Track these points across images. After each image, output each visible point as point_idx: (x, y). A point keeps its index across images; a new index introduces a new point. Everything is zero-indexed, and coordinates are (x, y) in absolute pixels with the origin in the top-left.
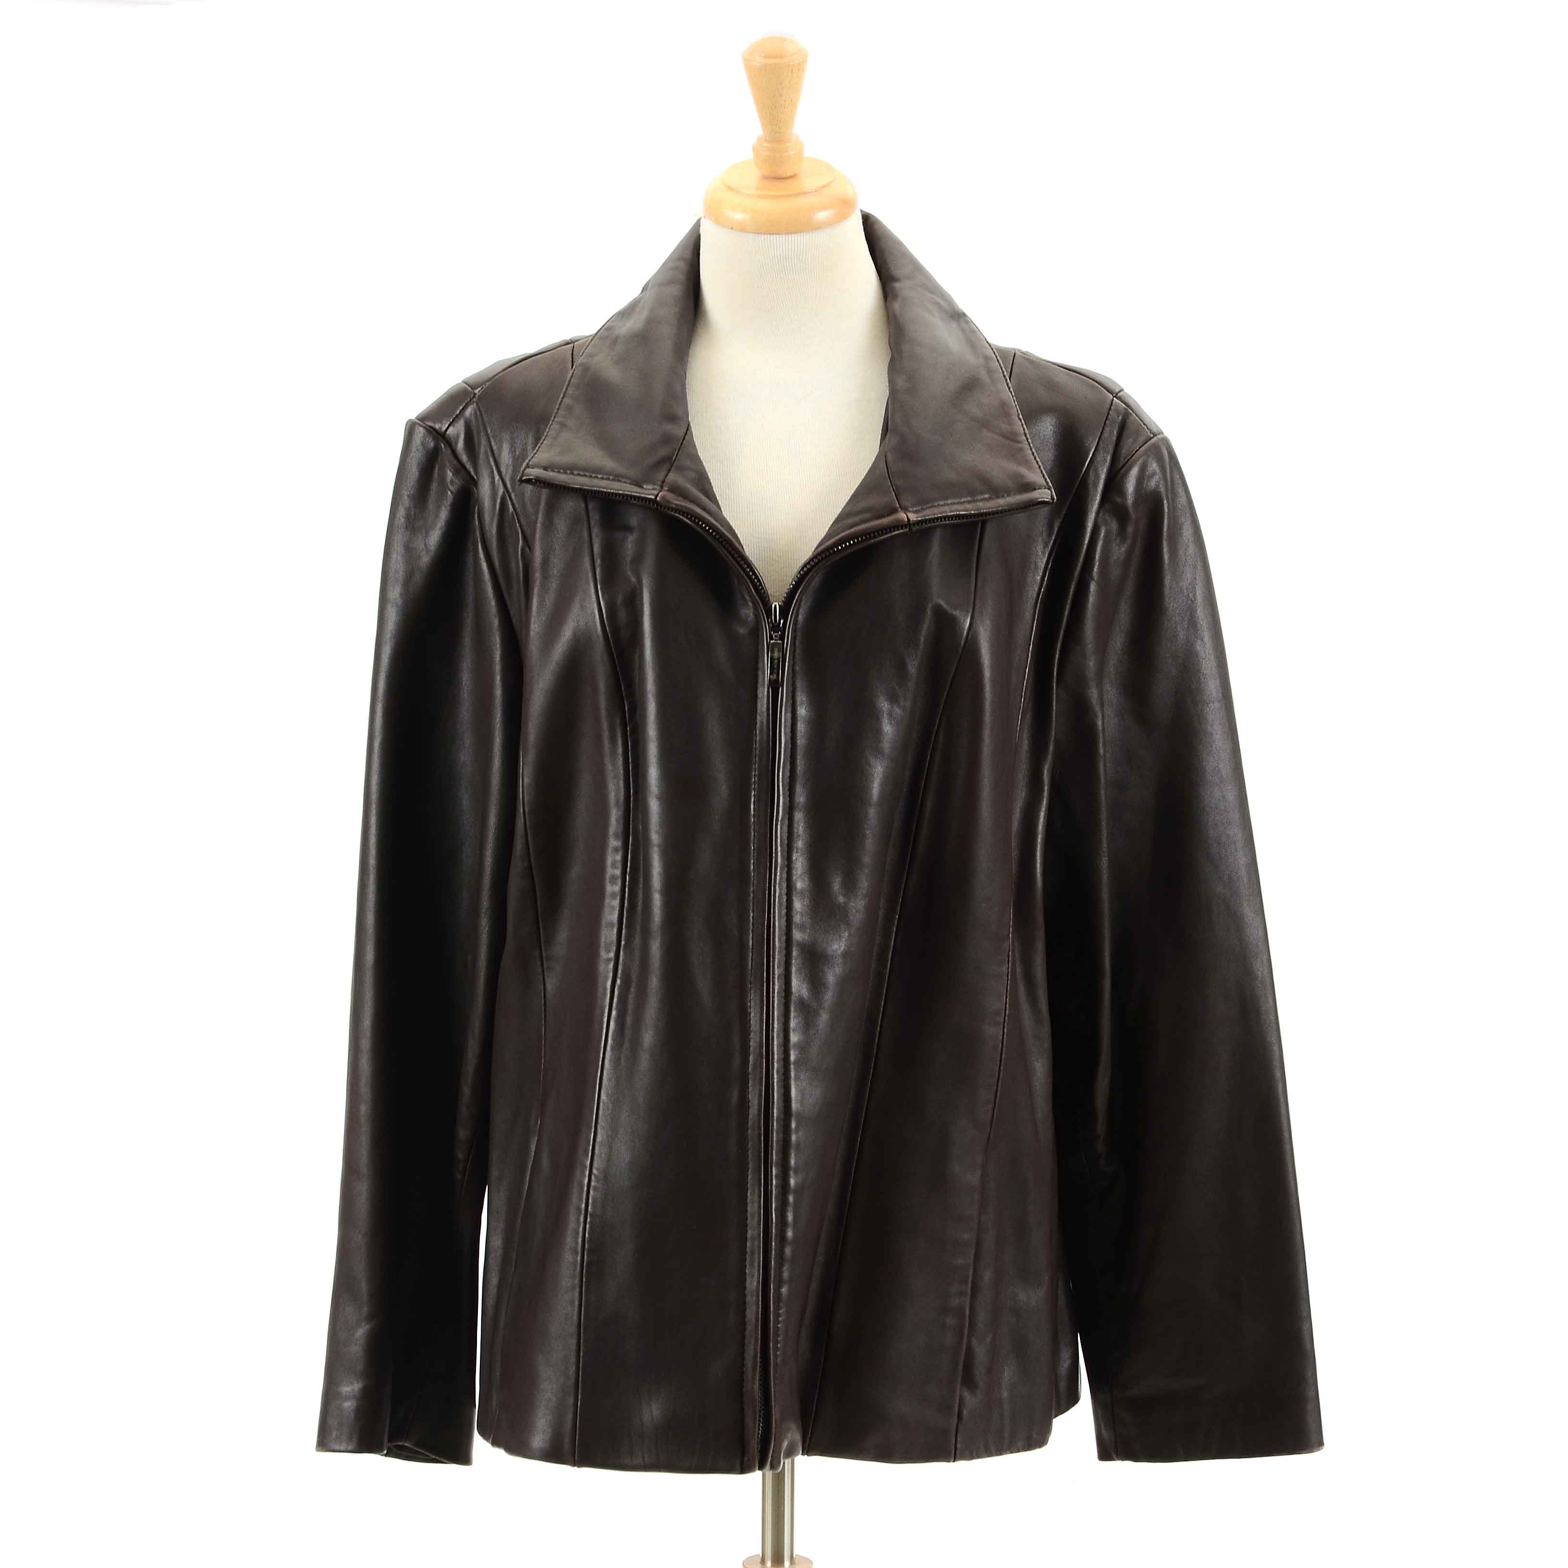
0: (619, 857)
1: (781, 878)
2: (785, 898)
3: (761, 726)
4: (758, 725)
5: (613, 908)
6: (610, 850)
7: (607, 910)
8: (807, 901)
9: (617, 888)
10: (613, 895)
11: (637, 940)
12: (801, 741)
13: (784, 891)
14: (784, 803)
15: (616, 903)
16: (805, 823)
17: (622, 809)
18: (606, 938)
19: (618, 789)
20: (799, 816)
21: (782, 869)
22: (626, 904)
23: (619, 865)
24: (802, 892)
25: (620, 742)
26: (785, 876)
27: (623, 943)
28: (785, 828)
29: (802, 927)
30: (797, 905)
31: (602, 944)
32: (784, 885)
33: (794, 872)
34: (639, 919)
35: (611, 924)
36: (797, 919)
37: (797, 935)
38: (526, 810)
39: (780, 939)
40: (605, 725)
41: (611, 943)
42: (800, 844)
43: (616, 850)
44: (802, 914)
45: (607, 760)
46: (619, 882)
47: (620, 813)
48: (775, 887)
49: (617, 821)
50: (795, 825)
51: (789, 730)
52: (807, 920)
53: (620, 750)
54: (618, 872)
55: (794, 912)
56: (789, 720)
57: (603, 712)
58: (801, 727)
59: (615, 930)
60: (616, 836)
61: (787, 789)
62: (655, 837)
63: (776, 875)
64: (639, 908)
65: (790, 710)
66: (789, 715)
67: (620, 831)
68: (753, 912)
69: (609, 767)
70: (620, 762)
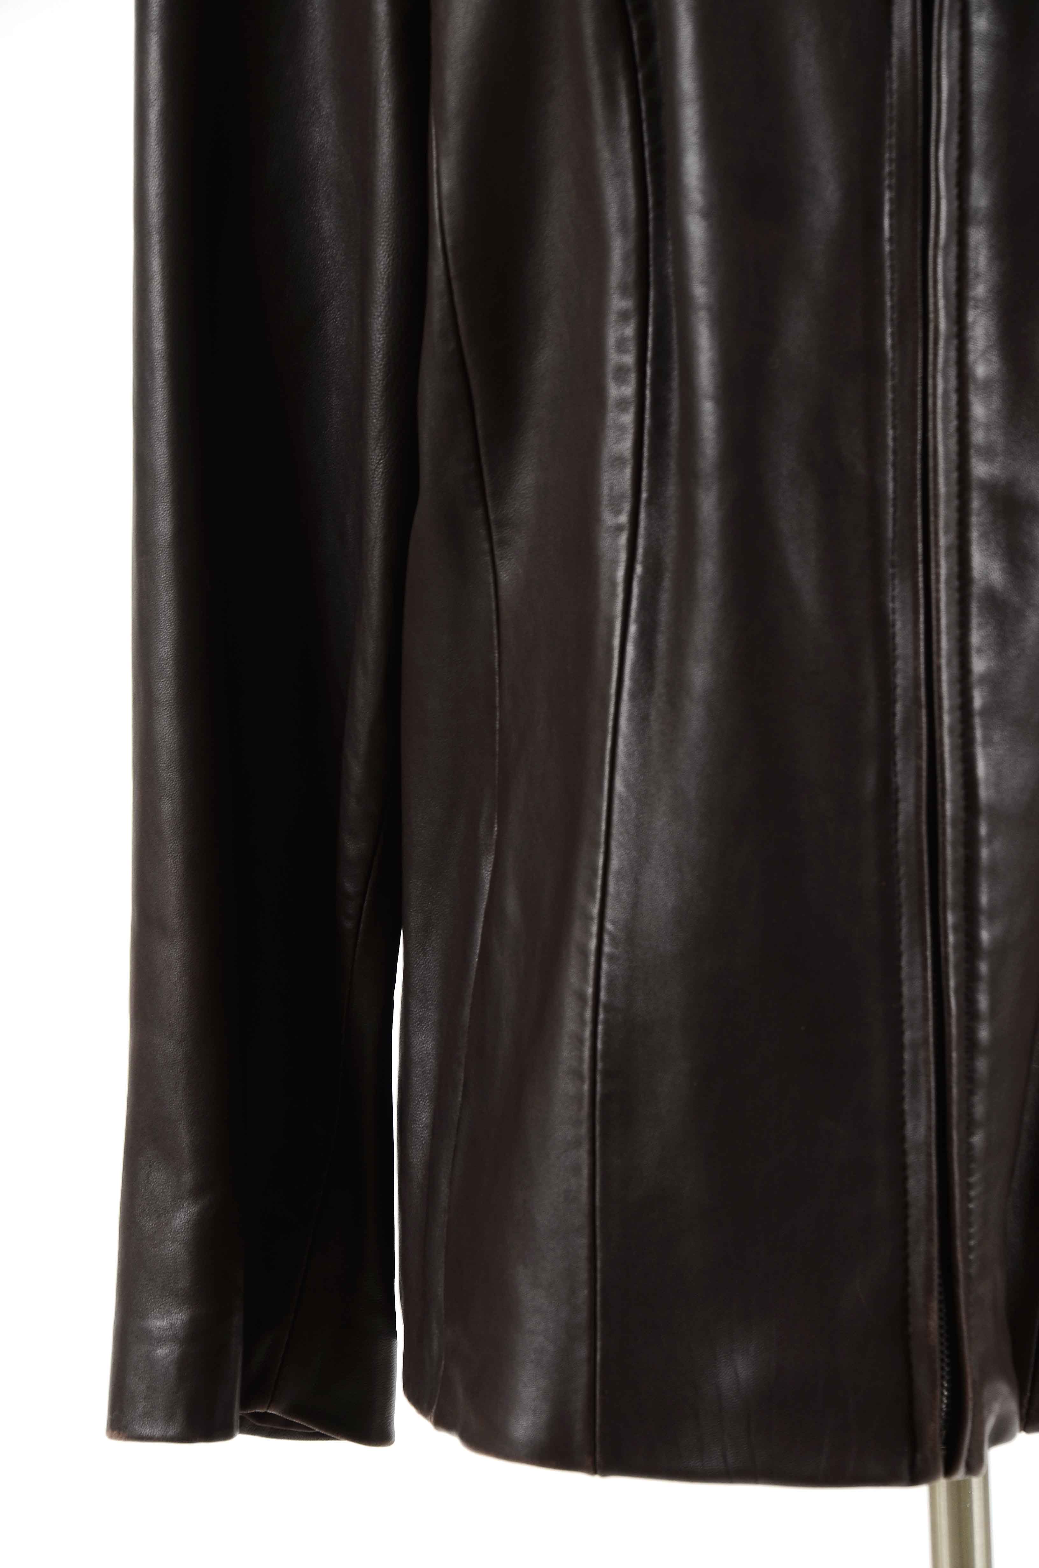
0: (630, 331)
1: (946, 361)
2: (954, 398)
3: (901, 59)
4: (895, 59)
5: (622, 429)
6: (612, 318)
7: (611, 435)
8: (996, 402)
9: (629, 390)
10: (622, 404)
11: (672, 490)
12: (979, 85)
13: (953, 383)
14: (949, 212)
15: (628, 419)
16: (991, 247)
17: (632, 236)
18: (611, 489)
19: (623, 199)
20: (978, 236)
21: (948, 340)
22: (647, 422)
23: (632, 346)
24: (987, 385)
25: (624, 102)
26: (953, 354)
27: (644, 495)
28: (953, 263)
29: (988, 453)
30: (979, 410)
31: (605, 500)
32: (953, 372)
33: (971, 346)
34: (673, 445)
35: (619, 460)
36: (978, 436)
37: (980, 469)
38: (449, 242)
39: (947, 478)
40: (594, 72)
41: (622, 496)
42: (980, 290)
43: (624, 316)
44: (988, 427)
45: (601, 140)
46: (633, 378)
47: (631, 243)
48: (935, 378)
49: (625, 258)
50: (972, 254)
51: (955, 63)
52: (998, 438)
53: (625, 120)
54: (629, 359)
55: (972, 425)
56: (956, 44)
57: (590, 46)
58: (979, 56)
59: (628, 472)
60: (624, 290)
61: (954, 181)
62: (700, 292)
63: (936, 355)
64: (674, 428)
65: (957, 21)
66: (956, 33)
67: (631, 278)
68: (894, 427)
69: (605, 155)
70: (626, 144)
